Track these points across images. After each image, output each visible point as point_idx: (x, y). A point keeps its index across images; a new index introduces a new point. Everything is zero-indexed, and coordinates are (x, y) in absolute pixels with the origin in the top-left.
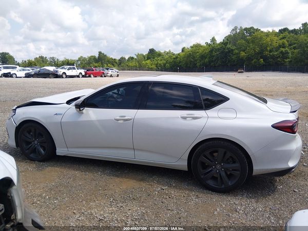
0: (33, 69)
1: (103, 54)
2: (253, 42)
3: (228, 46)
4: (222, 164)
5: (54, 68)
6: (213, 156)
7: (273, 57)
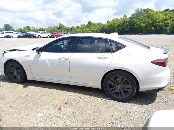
0: (22, 33)
1: (62, 25)
2: (148, 17)
3: (134, 19)
4: (121, 85)
5: (34, 32)
6: (116, 80)
7: (160, 26)
